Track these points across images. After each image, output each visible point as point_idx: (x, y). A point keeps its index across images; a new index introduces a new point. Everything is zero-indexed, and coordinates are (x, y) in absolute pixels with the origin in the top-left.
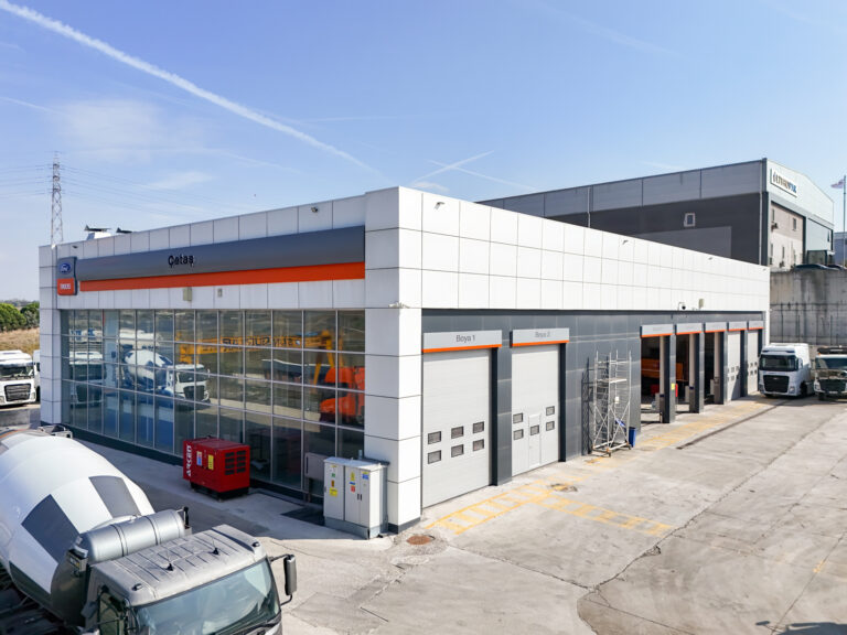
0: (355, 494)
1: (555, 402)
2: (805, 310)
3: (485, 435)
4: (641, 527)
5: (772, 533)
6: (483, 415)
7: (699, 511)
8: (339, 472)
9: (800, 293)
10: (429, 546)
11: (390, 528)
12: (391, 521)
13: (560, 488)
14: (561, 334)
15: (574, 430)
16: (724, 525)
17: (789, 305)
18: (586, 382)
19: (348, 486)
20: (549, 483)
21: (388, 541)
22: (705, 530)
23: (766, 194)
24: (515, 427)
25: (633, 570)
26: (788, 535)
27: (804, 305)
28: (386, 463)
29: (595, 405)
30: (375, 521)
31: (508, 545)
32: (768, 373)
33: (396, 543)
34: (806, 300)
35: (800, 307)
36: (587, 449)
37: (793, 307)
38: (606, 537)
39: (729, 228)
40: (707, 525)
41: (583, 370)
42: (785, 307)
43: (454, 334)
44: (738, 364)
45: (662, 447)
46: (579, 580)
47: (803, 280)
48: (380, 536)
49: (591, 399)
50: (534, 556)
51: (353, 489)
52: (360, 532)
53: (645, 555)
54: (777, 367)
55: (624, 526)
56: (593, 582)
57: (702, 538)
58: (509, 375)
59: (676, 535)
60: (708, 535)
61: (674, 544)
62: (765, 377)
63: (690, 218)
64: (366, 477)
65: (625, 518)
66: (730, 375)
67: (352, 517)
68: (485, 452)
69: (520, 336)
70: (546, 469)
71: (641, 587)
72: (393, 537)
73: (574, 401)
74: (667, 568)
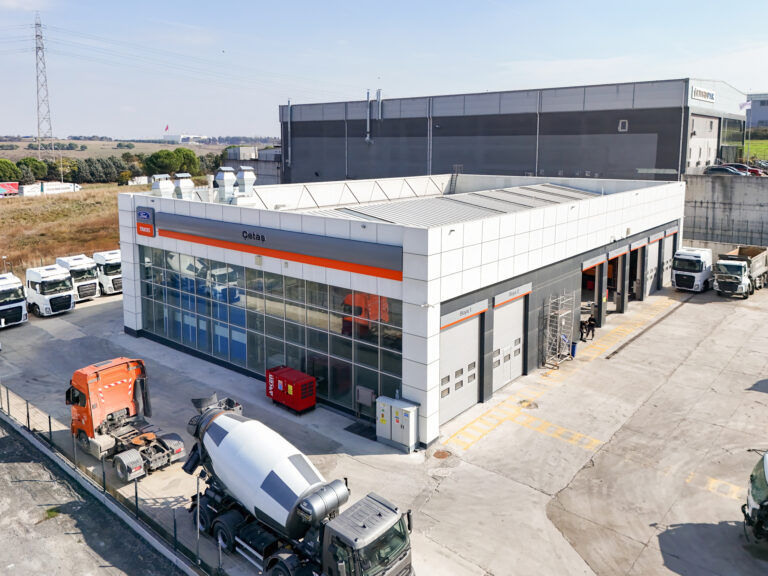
0: (399, 425)
1: (521, 335)
2: (714, 208)
3: (475, 371)
4: (581, 443)
5: (664, 447)
6: (475, 358)
7: (619, 426)
8: (387, 409)
9: (710, 194)
10: (449, 460)
11: (421, 445)
12: (422, 440)
13: (526, 404)
14: (527, 288)
15: (533, 353)
16: (634, 440)
17: (701, 203)
18: (542, 318)
19: (394, 420)
20: (518, 400)
21: (421, 454)
22: (621, 444)
23: (687, 108)
24: (495, 359)
25: (577, 480)
26: (675, 450)
27: (714, 203)
28: (418, 404)
29: (548, 332)
30: (412, 443)
31: (499, 460)
32: (679, 272)
33: (427, 457)
34: (715, 199)
35: (710, 205)
36: (542, 362)
37: (704, 205)
38: (560, 452)
39: (655, 136)
40: (623, 440)
41: (540, 308)
42: (698, 204)
43: (459, 311)
44: (656, 265)
45: (595, 356)
46: (545, 490)
47: (713, 183)
48: (415, 451)
49: (545, 327)
50: (516, 469)
51: (398, 421)
52: (402, 449)
53: (584, 467)
54: (687, 268)
55: (571, 442)
56: (554, 491)
57: (620, 452)
58: (492, 327)
59: (605, 450)
60: (624, 449)
61: (602, 457)
62: (677, 275)
63: (624, 124)
64: (407, 415)
65: (570, 434)
66: (648, 276)
67: (397, 438)
68: (475, 382)
69: (499, 299)
70: (515, 384)
71: (583, 494)
72: (424, 451)
73: (533, 332)
74: (598, 478)
